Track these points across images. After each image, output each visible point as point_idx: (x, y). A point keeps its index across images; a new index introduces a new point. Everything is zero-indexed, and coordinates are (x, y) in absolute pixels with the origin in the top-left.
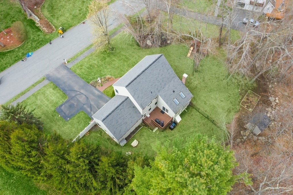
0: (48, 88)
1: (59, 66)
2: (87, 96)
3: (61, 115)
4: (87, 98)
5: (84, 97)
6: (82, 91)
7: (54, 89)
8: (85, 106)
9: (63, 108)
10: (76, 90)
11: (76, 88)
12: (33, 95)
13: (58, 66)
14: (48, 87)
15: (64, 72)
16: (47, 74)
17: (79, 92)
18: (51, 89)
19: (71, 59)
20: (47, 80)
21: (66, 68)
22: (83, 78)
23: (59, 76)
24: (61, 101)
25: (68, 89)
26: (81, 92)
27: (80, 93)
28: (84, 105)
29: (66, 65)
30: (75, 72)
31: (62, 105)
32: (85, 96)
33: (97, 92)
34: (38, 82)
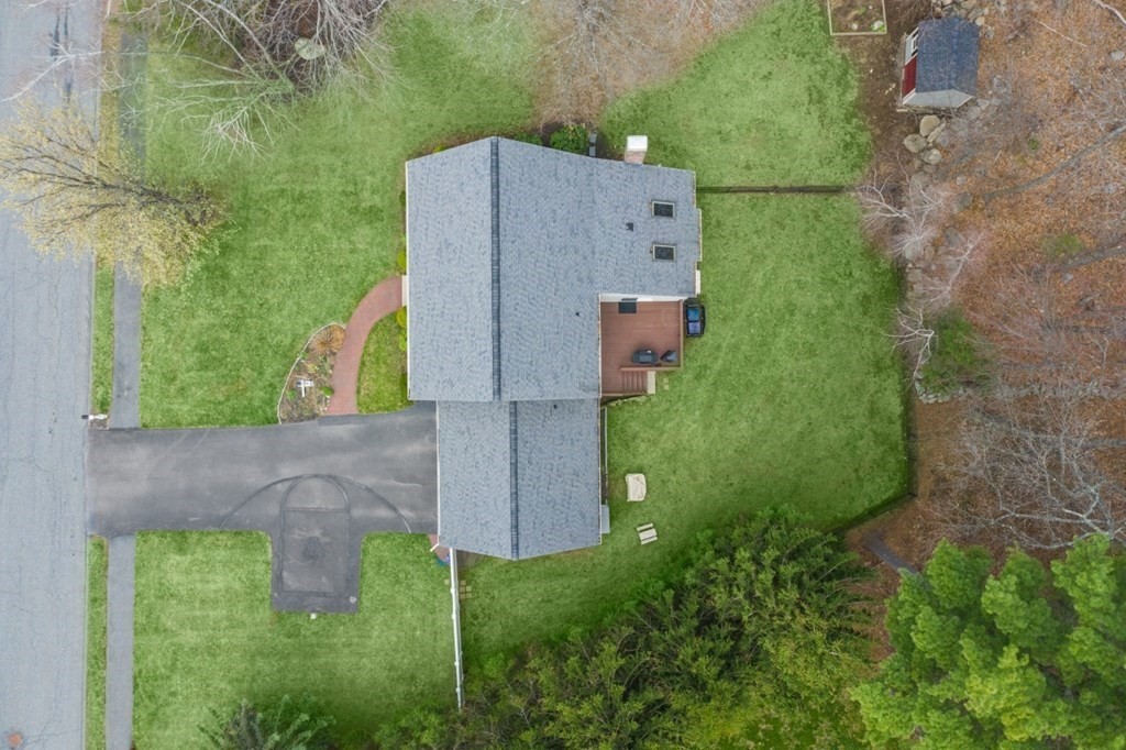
0: (158, 566)
1: (91, 452)
2: (324, 472)
3: (313, 611)
4: (331, 478)
5: (316, 484)
6: (287, 471)
7: (181, 550)
8: (358, 513)
9: (290, 581)
10: (260, 487)
11: (254, 477)
12: (139, 631)
13: (86, 455)
14: (154, 563)
15: (139, 458)
16: (88, 516)
17: (279, 486)
18: (175, 558)
19: (98, 382)
20: (119, 542)
21: (126, 436)
22: (231, 422)
23: (141, 488)
24: (260, 568)
25: (230, 509)
26: (287, 480)
27: (287, 484)
28: (348, 510)
29: (110, 424)
30: (179, 424)
31: (278, 580)
32: (316, 476)
33: (341, 431)
34: (92, 575)
